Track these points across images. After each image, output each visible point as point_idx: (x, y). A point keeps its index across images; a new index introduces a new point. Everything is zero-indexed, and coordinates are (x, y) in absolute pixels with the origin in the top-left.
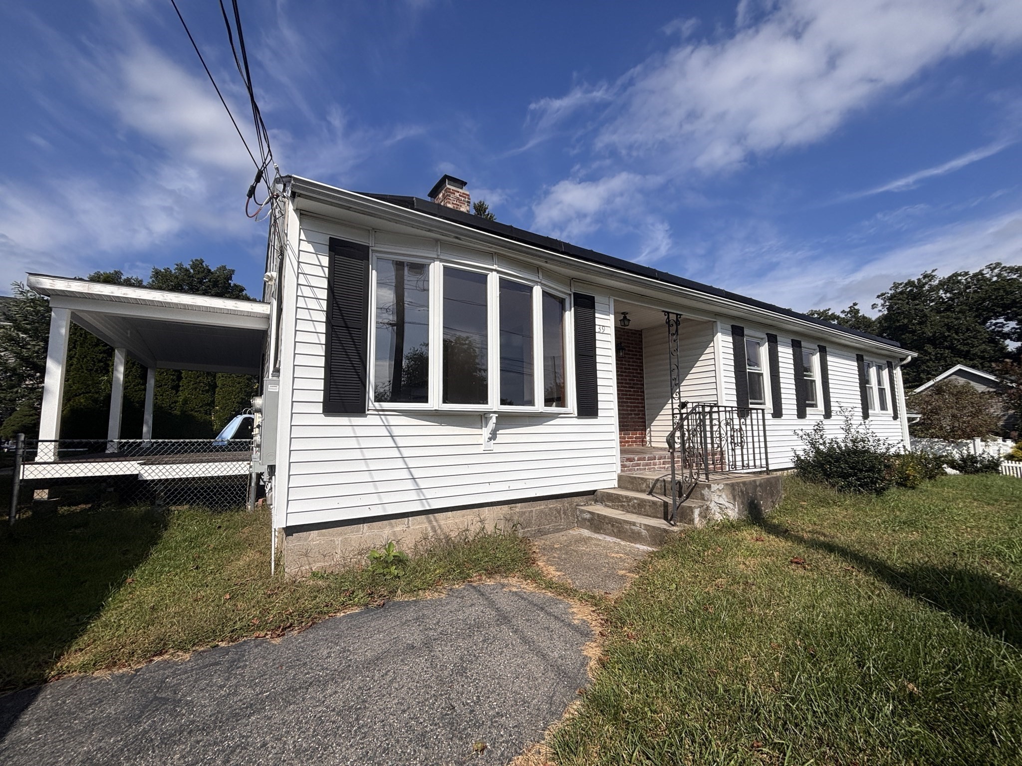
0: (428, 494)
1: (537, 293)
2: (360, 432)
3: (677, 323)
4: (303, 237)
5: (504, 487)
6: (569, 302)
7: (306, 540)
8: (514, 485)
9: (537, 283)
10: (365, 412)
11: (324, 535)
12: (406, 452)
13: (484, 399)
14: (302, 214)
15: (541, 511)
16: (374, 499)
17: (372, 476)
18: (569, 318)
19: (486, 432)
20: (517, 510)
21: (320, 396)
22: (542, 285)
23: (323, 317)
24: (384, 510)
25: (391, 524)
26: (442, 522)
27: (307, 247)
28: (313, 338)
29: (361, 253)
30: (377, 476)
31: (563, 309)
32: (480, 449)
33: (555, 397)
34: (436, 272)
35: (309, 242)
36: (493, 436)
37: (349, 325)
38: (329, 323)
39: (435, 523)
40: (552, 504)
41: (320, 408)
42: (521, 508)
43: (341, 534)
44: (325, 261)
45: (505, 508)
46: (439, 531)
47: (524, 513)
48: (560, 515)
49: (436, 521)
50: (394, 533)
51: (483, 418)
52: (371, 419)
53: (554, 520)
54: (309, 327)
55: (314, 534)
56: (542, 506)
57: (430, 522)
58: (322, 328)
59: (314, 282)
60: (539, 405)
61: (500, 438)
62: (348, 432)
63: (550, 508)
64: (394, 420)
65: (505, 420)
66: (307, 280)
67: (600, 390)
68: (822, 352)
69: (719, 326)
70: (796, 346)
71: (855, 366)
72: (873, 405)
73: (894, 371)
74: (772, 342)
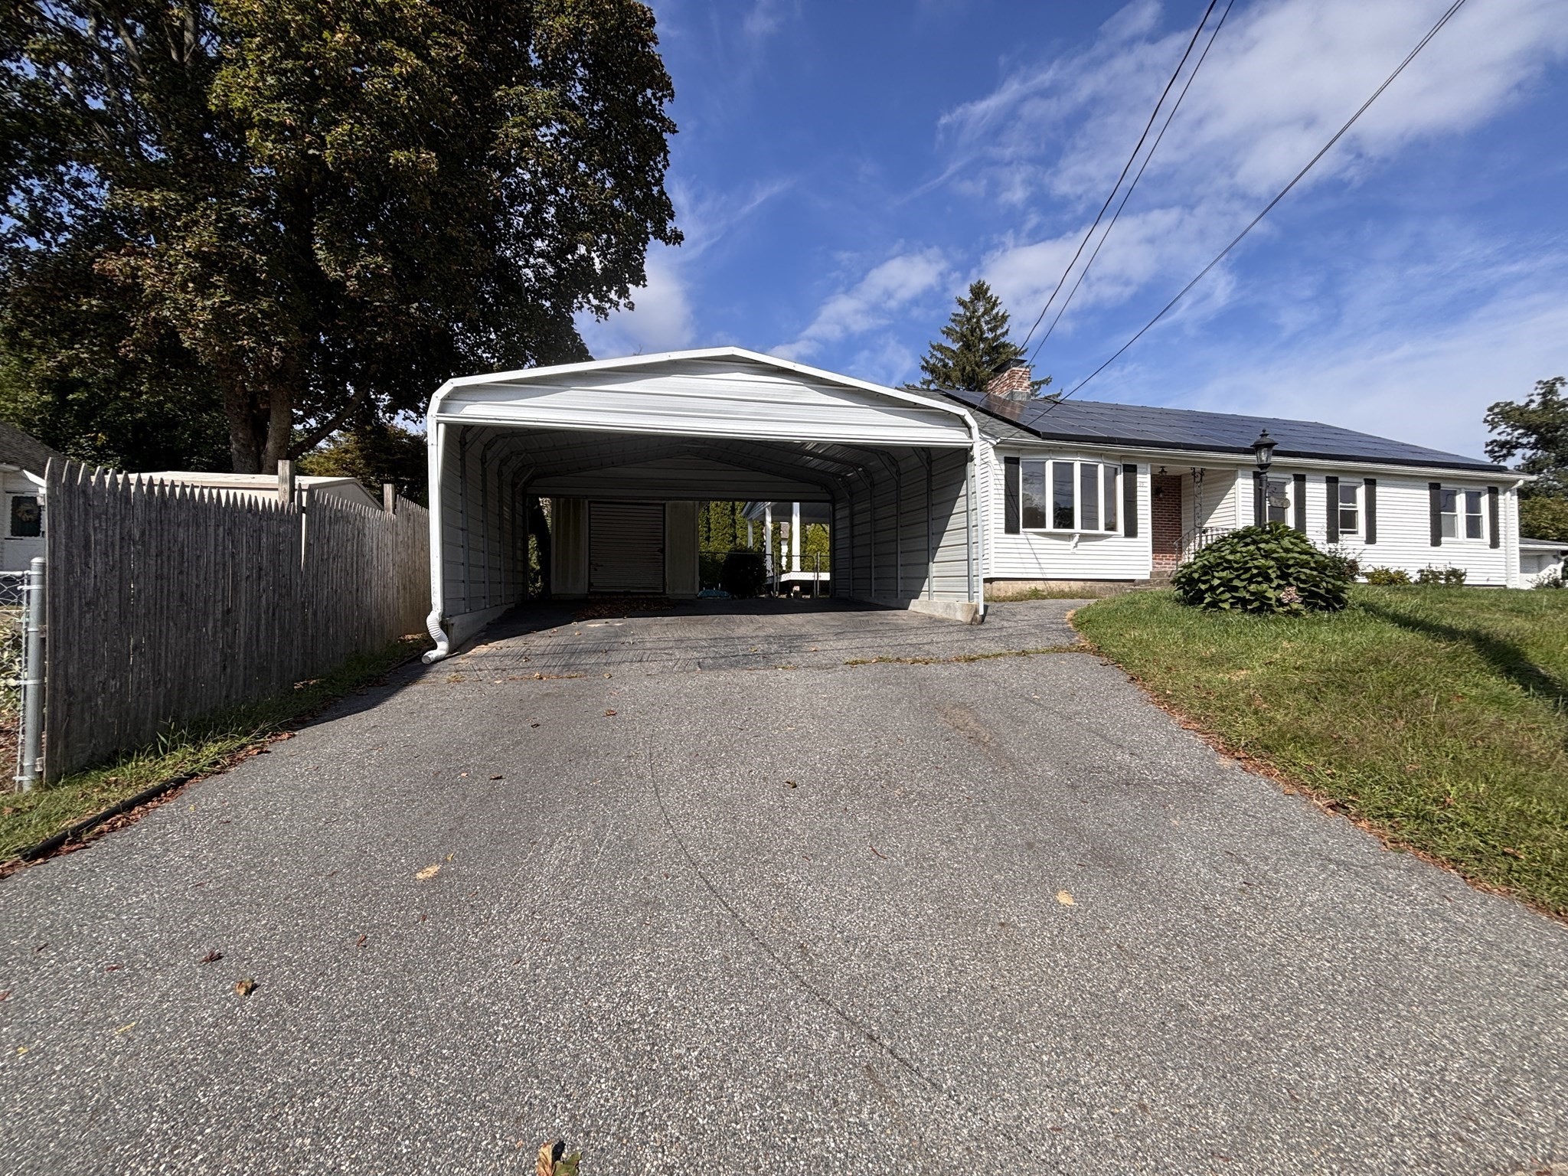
0: (1046, 571)
1: (1101, 468)
2: (1017, 541)
3: (1202, 474)
6: (1120, 469)
7: (999, 584)
9: (1100, 463)
10: (1019, 533)
11: (1005, 583)
12: (1036, 552)
13: (1071, 525)
15: (1102, 587)
16: (1024, 570)
17: (1022, 561)
18: (1120, 479)
19: (1073, 543)
21: (1003, 526)
22: (1103, 463)
23: (1003, 492)
24: (1027, 575)
25: (1029, 583)
26: (1051, 585)
28: (1001, 501)
29: (1016, 461)
30: (1024, 561)
31: (1116, 474)
32: (1070, 552)
33: (1111, 526)
34: (1049, 466)
36: (1076, 546)
37: (1012, 494)
38: (1006, 495)
40: (1108, 584)
41: (1003, 531)
43: (1010, 584)
44: (1003, 467)
45: (1082, 583)
46: (1049, 589)
47: (1092, 587)
49: (1048, 584)
51: (1071, 536)
52: (1022, 536)
54: (999, 497)
55: (1002, 582)
56: (1102, 584)
57: (1045, 584)
58: (1003, 497)
60: (1101, 530)
61: (1079, 547)
62: (1013, 541)
64: (1030, 536)
65: (1084, 538)
67: (1139, 521)
68: (1371, 484)
69: (1240, 472)
70: (1332, 481)
71: (1426, 494)
72: (1452, 533)
73: (1500, 497)
74: (1300, 480)
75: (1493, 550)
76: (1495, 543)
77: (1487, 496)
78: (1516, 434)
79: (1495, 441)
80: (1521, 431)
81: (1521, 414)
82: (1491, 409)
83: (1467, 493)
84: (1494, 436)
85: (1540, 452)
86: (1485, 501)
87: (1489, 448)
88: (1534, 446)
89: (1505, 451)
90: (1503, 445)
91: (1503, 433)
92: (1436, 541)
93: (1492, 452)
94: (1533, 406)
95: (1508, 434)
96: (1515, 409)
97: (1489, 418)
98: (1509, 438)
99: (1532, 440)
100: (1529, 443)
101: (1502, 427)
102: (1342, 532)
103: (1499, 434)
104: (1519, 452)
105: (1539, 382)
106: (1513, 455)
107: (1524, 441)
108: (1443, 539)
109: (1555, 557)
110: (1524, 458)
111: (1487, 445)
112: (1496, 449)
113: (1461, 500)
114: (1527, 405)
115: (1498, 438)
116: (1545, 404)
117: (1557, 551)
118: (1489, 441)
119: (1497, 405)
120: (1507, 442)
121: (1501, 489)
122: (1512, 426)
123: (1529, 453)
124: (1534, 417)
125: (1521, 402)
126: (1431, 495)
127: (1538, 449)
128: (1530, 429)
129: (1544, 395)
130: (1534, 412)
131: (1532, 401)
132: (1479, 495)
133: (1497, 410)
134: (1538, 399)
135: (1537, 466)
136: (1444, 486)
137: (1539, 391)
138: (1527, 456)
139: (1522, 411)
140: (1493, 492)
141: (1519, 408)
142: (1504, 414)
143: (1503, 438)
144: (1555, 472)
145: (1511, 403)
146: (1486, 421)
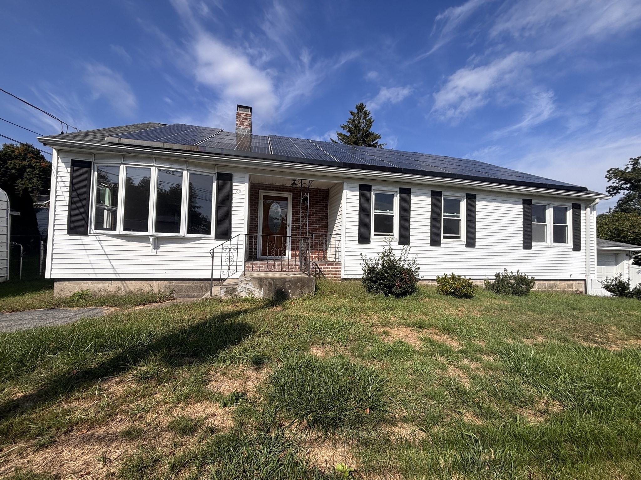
0: (119, 271)
1: (186, 174)
2: (85, 242)
4: (60, 160)
5: (163, 272)
6: (215, 177)
7: (62, 284)
8: (168, 272)
9: (184, 170)
10: (87, 234)
11: (71, 284)
12: (108, 252)
13: (146, 230)
14: (59, 151)
15: (189, 286)
16: (92, 271)
17: (90, 262)
18: (214, 186)
19: (149, 245)
20: (173, 284)
21: (66, 227)
22: (188, 170)
23: (68, 194)
24: (96, 276)
25: (103, 283)
26: (129, 285)
27: (61, 164)
28: (64, 203)
29: (88, 165)
30: (93, 262)
32: (149, 253)
34: (122, 171)
35: (63, 162)
37: (80, 197)
38: (70, 196)
39: (125, 285)
40: (197, 283)
41: (66, 232)
42: (176, 283)
43: (78, 284)
44: (69, 169)
45: (166, 283)
46: (127, 288)
47: (178, 286)
48: (202, 289)
49: (126, 284)
50: (104, 287)
52: (91, 237)
53: (198, 291)
54: (63, 198)
55: (66, 283)
57: (123, 284)
58: (67, 199)
59: (64, 179)
60: (183, 233)
61: (159, 249)
62: (80, 242)
63: (195, 286)
64: (102, 238)
65: (159, 240)
66: (61, 179)
67: (233, 226)
68: (472, 198)
69: (345, 185)
70: (436, 195)
71: (519, 208)
72: (542, 239)
73: (582, 212)
74: (406, 193)
75: (576, 253)
76: (577, 247)
77: (571, 210)
78: (621, 183)
79: (611, 186)
80: (623, 182)
81: (623, 174)
82: (608, 171)
83: (554, 208)
84: (610, 184)
85: (632, 191)
86: (569, 214)
87: (608, 189)
88: (629, 189)
89: (615, 191)
90: (614, 188)
91: (614, 182)
92: (527, 245)
93: (610, 191)
94: (629, 170)
95: (617, 183)
96: (620, 171)
97: (608, 176)
98: (617, 185)
99: (628, 185)
100: (627, 187)
101: (614, 180)
102: (445, 237)
103: (613, 183)
104: (622, 191)
105: (631, 159)
106: (619, 193)
107: (624, 186)
108: (534, 243)
109: (627, 255)
110: (624, 195)
111: (607, 188)
112: (611, 190)
113: (550, 214)
114: (626, 170)
115: (612, 185)
116: (634, 169)
117: (629, 251)
118: (608, 186)
119: (611, 170)
120: (616, 187)
121: (582, 206)
122: (619, 179)
123: (626, 192)
124: (627, 175)
125: (623, 168)
126: (524, 209)
127: (631, 190)
128: (627, 181)
129: (633, 165)
130: (629, 172)
131: (628, 168)
132: (566, 210)
133: (611, 172)
134: (631, 167)
135: (630, 198)
136: (535, 202)
137: (631, 163)
138: (625, 193)
139: (623, 172)
140: (577, 208)
141: (621, 171)
142: (614, 173)
143: (615, 185)
144: (638, 201)
145: (618, 169)
146: (606, 177)
